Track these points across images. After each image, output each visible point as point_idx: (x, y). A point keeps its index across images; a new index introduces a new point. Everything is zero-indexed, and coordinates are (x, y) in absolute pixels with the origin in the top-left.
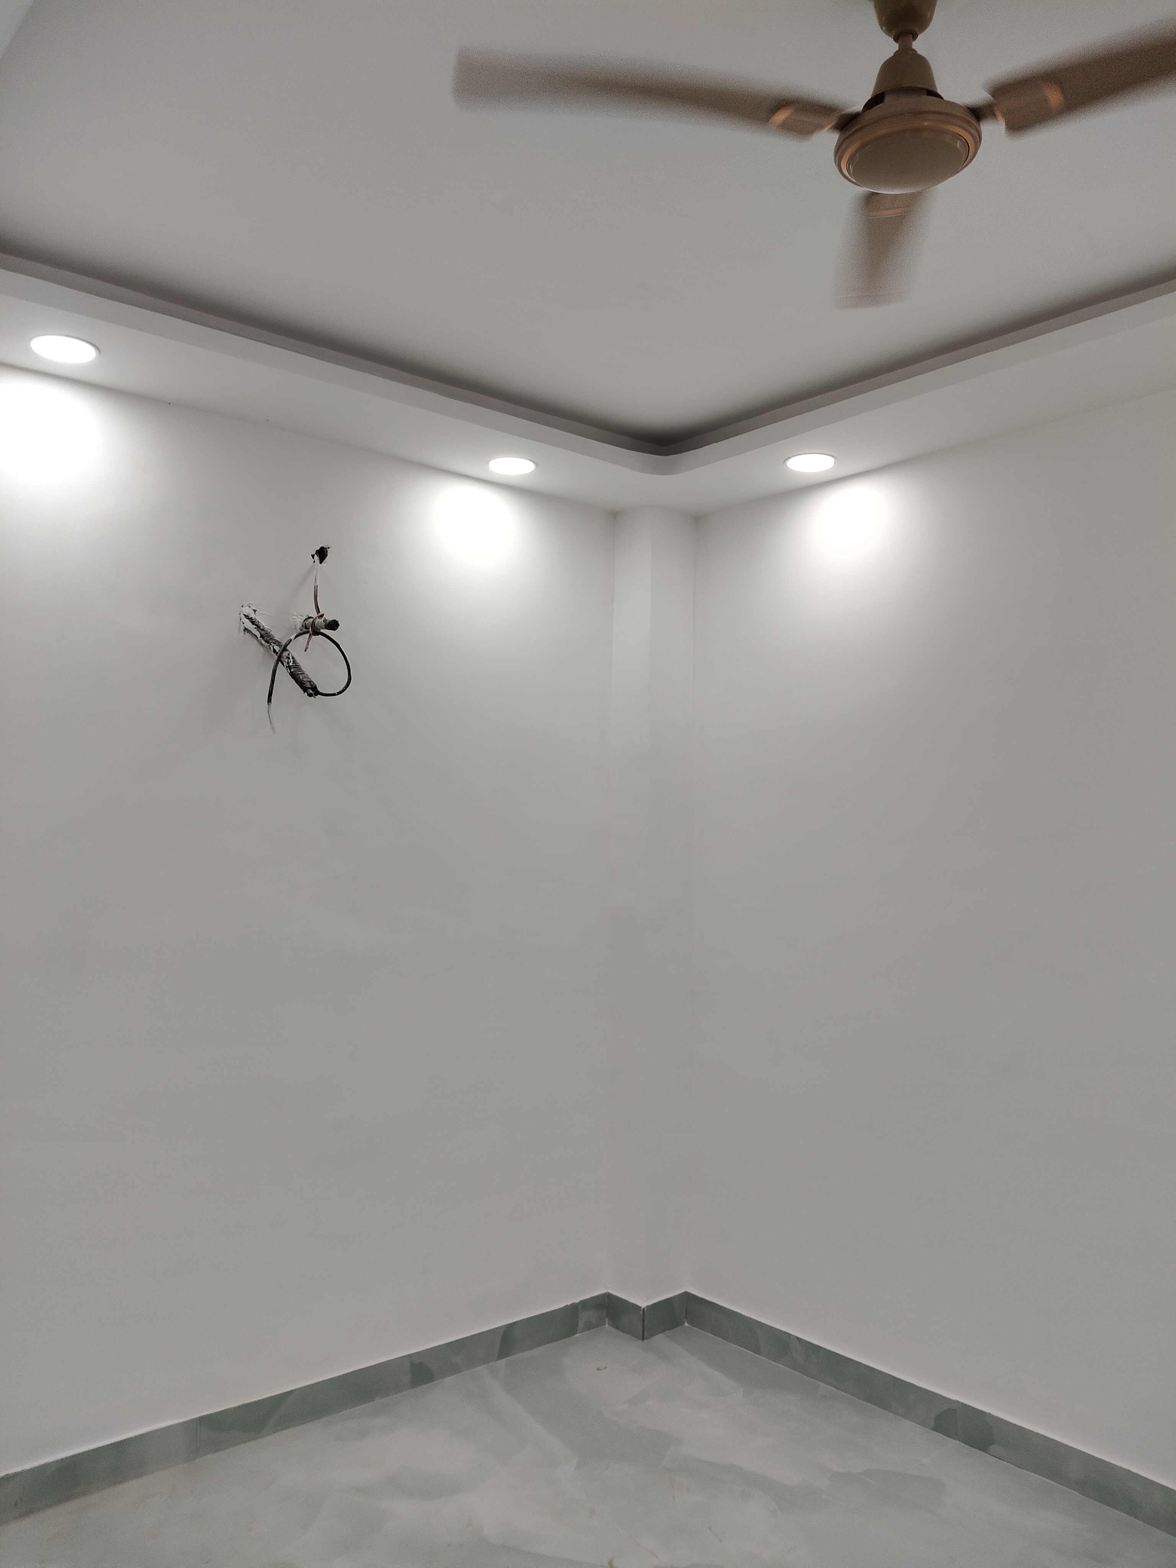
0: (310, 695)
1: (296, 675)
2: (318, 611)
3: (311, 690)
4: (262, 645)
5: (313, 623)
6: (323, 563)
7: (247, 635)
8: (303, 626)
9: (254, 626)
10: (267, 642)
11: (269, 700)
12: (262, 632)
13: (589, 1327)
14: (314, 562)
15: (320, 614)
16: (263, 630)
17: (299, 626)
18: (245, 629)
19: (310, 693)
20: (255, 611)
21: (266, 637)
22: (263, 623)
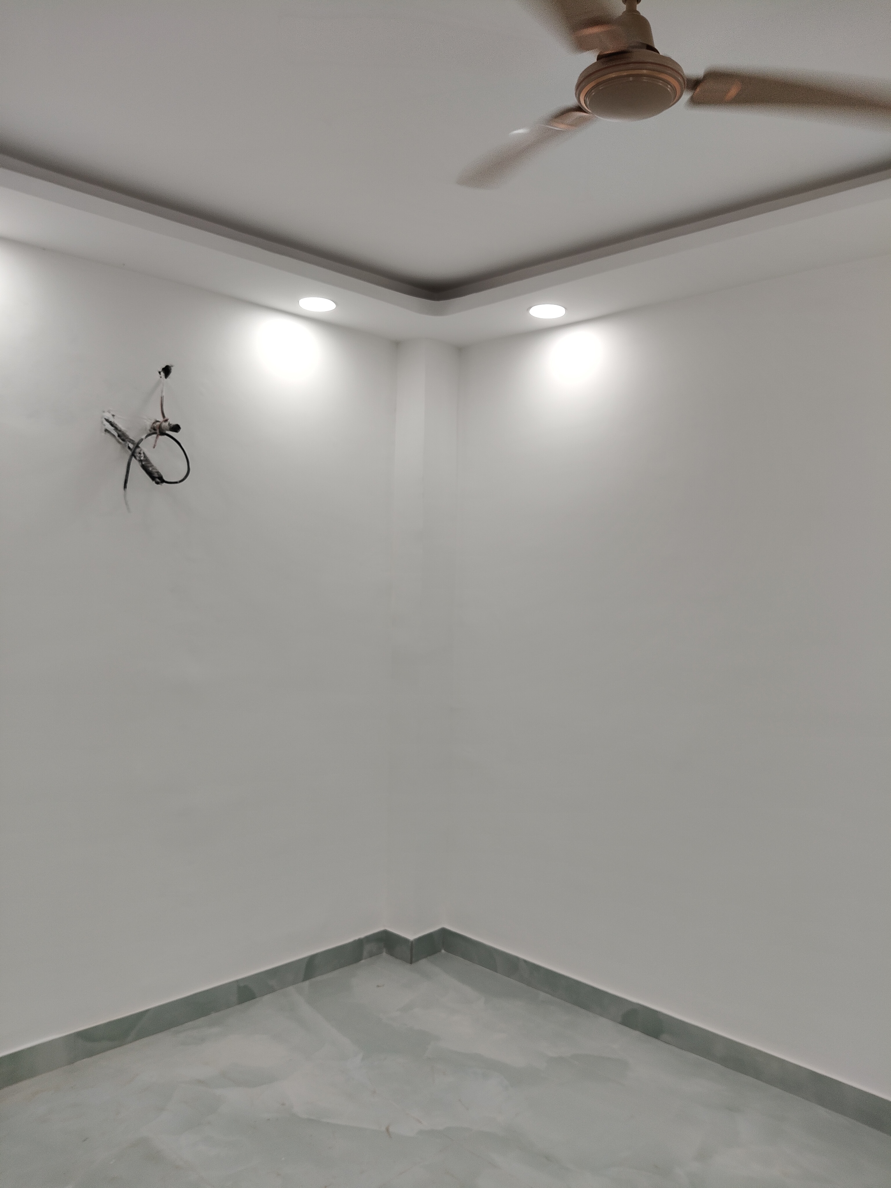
0: (157, 483)
1: (146, 467)
2: (164, 416)
3: (158, 479)
4: (119, 442)
5: (160, 427)
6: (168, 379)
7: (108, 435)
8: (151, 428)
9: (113, 428)
10: (123, 440)
11: (125, 487)
12: (118, 432)
13: (371, 955)
14: (161, 377)
15: (165, 419)
16: (120, 431)
17: (149, 428)
18: (106, 430)
19: (158, 482)
20: (113, 416)
21: (122, 437)
22: (120, 426)
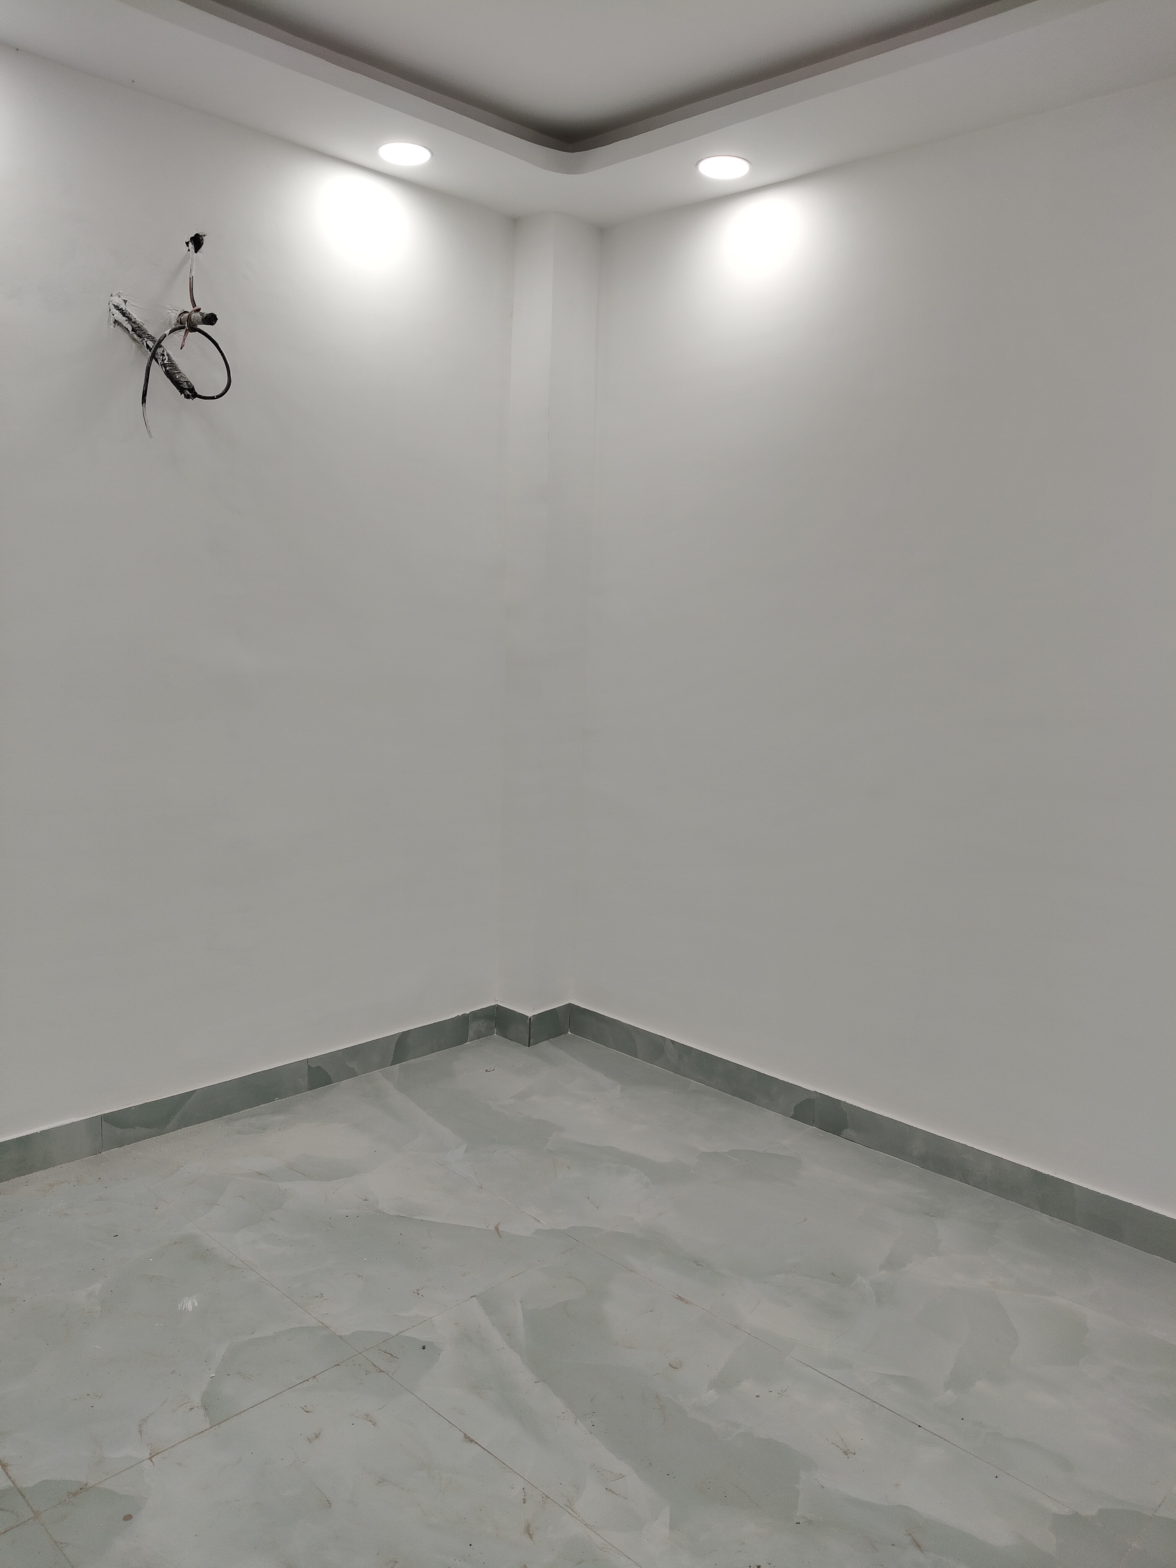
0: (187, 397)
1: (172, 374)
2: (194, 305)
3: (189, 392)
4: (134, 340)
5: (189, 318)
6: (198, 253)
7: (118, 328)
8: (178, 321)
9: (125, 318)
10: (140, 336)
11: (144, 401)
12: (134, 325)
13: (479, 1036)
14: (189, 250)
15: (195, 308)
16: (134, 323)
17: (174, 321)
18: (116, 322)
19: (188, 394)
20: (125, 301)
21: (138, 331)
22: (135, 315)
